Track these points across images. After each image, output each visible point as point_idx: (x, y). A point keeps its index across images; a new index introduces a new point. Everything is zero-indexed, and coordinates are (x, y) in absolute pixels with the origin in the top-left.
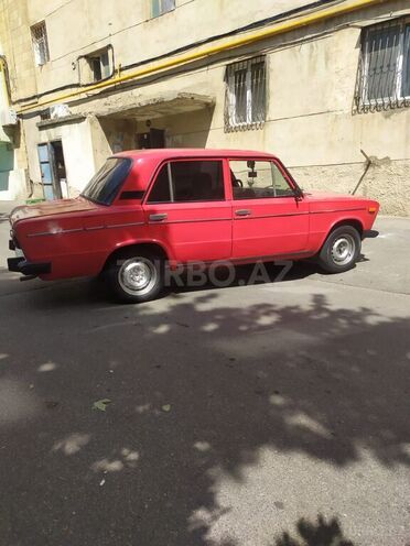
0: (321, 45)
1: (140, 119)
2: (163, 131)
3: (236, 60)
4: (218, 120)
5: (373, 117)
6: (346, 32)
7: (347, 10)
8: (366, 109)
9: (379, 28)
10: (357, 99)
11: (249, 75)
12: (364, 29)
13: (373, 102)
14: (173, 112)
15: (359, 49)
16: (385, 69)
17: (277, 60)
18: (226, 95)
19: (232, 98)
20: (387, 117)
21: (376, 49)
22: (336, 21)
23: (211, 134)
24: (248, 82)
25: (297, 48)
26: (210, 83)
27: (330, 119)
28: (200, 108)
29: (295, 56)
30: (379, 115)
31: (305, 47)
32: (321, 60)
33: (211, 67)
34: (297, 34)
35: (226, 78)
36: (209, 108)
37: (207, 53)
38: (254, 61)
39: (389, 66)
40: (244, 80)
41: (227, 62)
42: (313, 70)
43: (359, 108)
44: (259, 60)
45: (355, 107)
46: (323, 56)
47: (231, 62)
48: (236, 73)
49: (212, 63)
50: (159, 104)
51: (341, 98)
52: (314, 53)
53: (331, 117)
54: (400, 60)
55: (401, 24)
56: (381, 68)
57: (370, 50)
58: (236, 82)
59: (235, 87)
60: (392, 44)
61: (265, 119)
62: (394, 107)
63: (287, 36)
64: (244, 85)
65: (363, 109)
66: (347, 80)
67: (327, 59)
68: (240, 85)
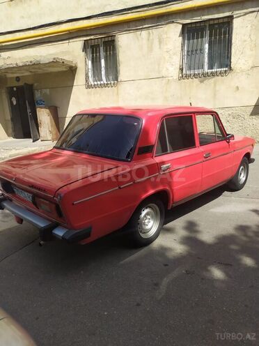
0: (156, 33)
1: (10, 75)
2: (32, 85)
3: (92, 37)
4: (80, 79)
5: (193, 82)
6: (172, 26)
7: (172, 11)
8: (188, 76)
9: (194, 26)
10: (182, 70)
11: (102, 48)
12: (184, 25)
13: (192, 72)
14: (40, 71)
15: (181, 38)
16: (198, 52)
17: (124, 40)
18: (86, 62)
19: (90, 63)
20: (201, 82)
21: (193, 39)
22: (165, 18)
23: (74, 89)
24: (102, 54)
25: (139, 33)
26: (73, 52)
28: (64, 69)
29: (138, 38)
30: (196, 81)
31: (144, 33)
32: (156, 42)
33: (70, 41)
34: (138, 23)
35: (85, 49)
36: (72, 71)
37: (69, 31)
38: (106, 39)
39: (201, 50)
40: (99, 52)
41: (85, 39)
42: (151, 49)
43: (183, 77)
44: (110, 39)
45: (181, 75)
46: (157, 40)
47: (88, 38)
48: (92, 47)
49: (72, 38)
50: (35, 66)
51: (171, 69)
52: (151, 38)
53: (165, 81)
54: (207, 46)
55: (207, 25)
56: (196, 50)
57: (189, 39)
58: (93, 53)
59: (93, 56)
60: (202, 37)
61: (117, 80)
62: (205, 75)
63: (131, 24)
64: (100, 55)
65: (186, 76)
66: (174, 57)
67: (160, 42)
68: (96, 55)
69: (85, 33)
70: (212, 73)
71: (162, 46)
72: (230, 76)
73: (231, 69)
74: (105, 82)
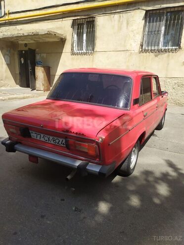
0: (125, 16)
1: (20, 42)
2: (35, 50)
3: (79, 17)
4: (67, 48)
5: (149, 56)
6: (138, 11)
8: (146, 51)
9: (154, 12)
10: (142, 46)
11: (85, 26)
12: (147, 11)
13: (150, 48)
14: (41, 41)
15: (144, 21)
16: (156, 32)
17: (101, 21)
18: (73, 35)
19: (75, 36)
20: (156, 56)
21: (153, 22)
22: (133, 5)
23: (63, 55)
24: (85, 30)
25: (112, 16)
26: (64, 28)
27: (127, 54)
28: (58, 40)
29: (111, 21)
30: (152, 55)
31: (117, 16)
32: (125, 24)
33: (64, 19)
34: (112, 9)
35: (73, 26)
36: (62, 41)
37: (63, 12)
38: (89, 20)
39: (158, 31)
40: (83, 29)
41: (74, 18)
42: (120, 28)
43: (143, 50)
44: (91, 19)
45: (141, 50)
46: (126, 22)
47: (76, 18)
48: (78, 25)
49: (65, 17)
50: (35, 36)
51: (134, 44)
52: (121, 20)
53: (128, 53)
54: (163, 28)
55: (165, 11)
57: (149, 22)
58: (78, 29)
59: (78, 31)
60: (160, 21)
61: (93, 50)
62: (160, 51)
63: (107, 9)
64: (83, 31)
65: (145, 51)
66: (137, 36)
67: (128, 24)
68: (80, 31)
69: (74, 15)
70: (165, 50)
71: (129, 27)
72: (178, 53)
73: (180, 48)
74: (85, 52)
